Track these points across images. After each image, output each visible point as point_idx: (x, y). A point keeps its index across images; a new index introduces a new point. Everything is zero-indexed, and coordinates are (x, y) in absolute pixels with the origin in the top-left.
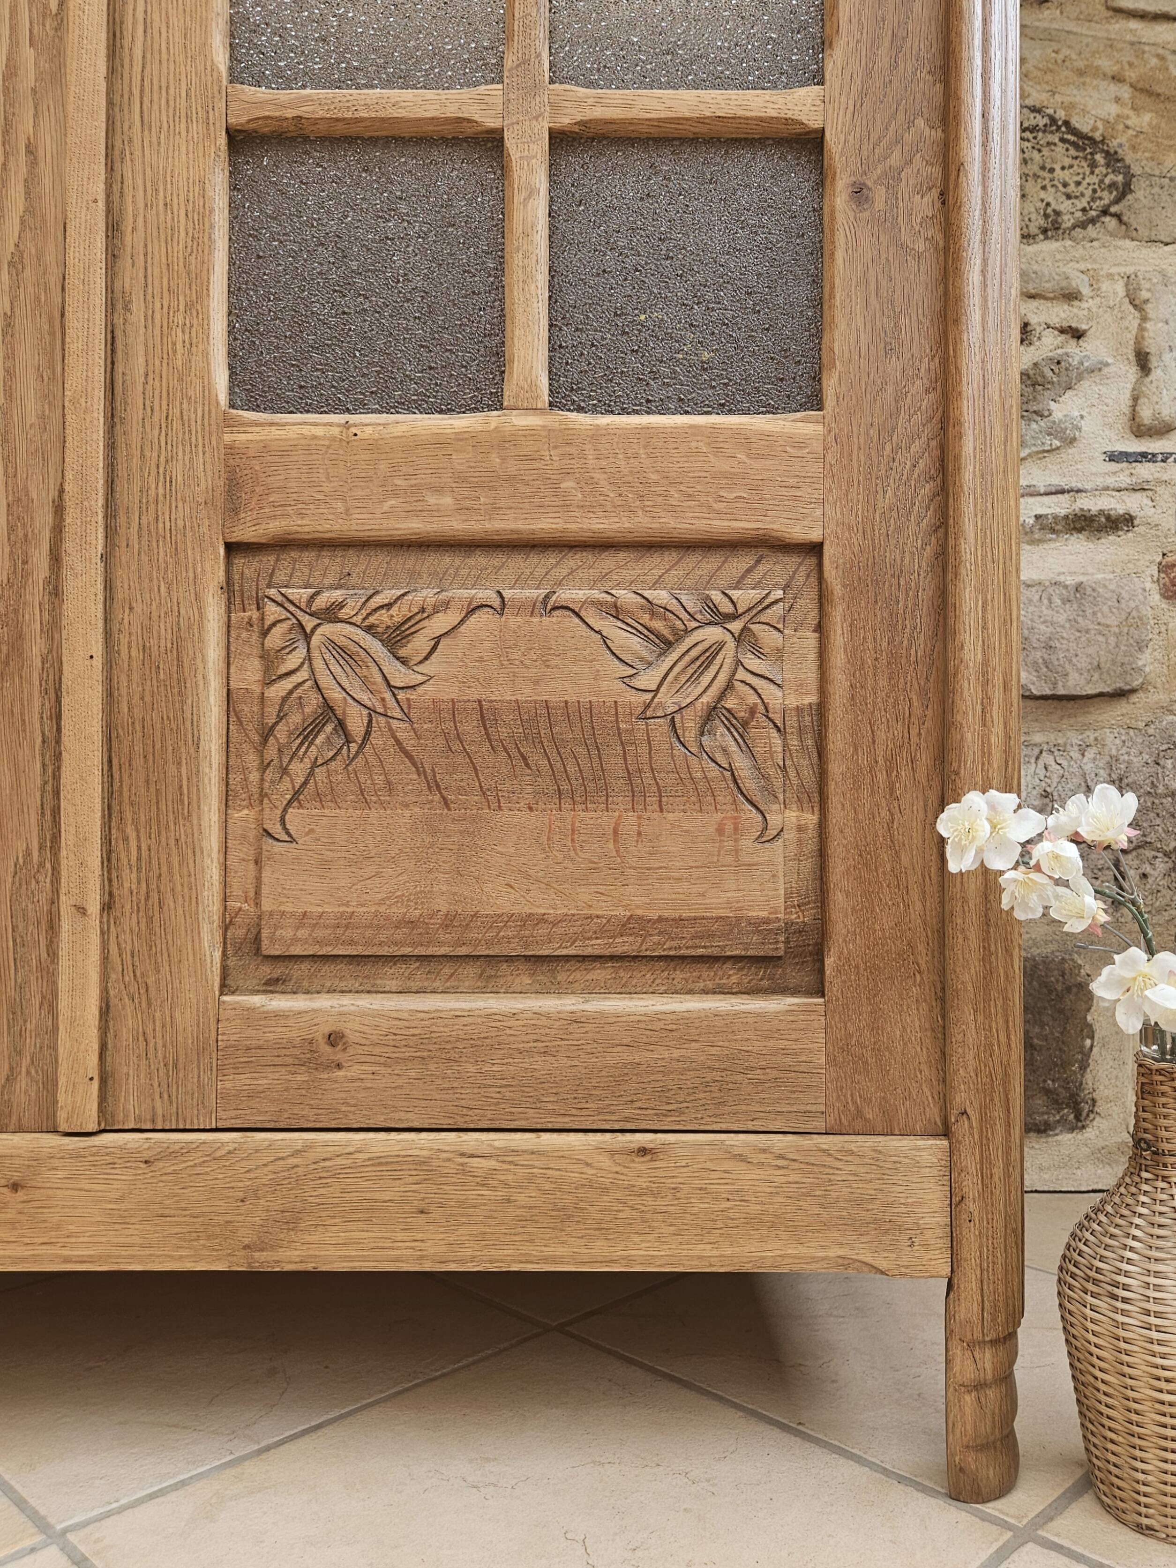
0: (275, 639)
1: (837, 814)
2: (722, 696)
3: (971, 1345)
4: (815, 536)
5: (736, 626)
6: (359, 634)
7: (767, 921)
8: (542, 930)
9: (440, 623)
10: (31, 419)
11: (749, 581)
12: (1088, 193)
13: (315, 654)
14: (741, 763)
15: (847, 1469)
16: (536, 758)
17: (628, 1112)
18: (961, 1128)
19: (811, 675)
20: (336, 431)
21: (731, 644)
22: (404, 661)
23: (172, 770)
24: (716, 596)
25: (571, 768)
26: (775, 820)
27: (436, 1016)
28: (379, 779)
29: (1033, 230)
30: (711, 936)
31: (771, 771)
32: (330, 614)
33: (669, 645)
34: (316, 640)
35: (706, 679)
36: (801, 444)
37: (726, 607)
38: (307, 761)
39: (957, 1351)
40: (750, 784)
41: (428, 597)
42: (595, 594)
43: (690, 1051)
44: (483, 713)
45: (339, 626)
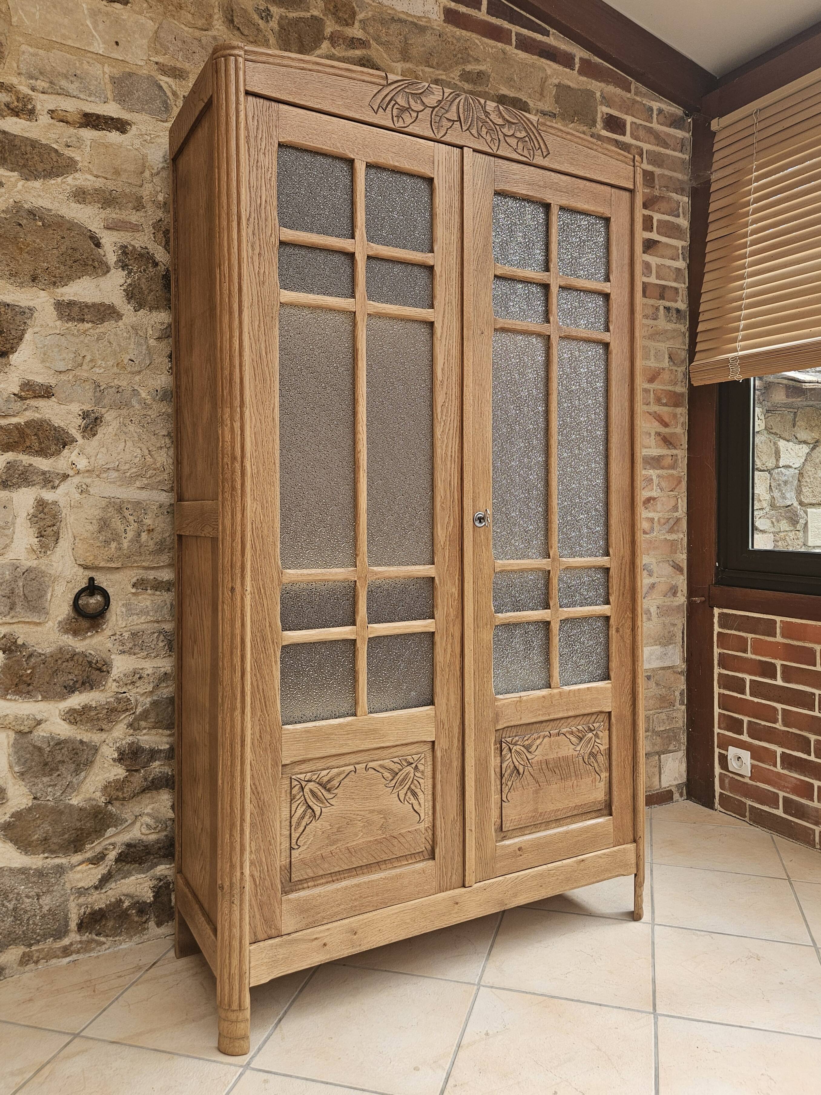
0: (504, 752)
1: (613, 774)
2: (592, 749)
4: (609, 710)
5: (594, 732)
6: (522, 748)
7: (600, 801)
8: (558, 813)
10: (453, 705)
11: (596, 720)
13: (513, 754)
14: (596, 765)
16: (557, 771)
17: (579, 851)
18: (640, 841)
19: (608, 741)
20: (518, 699)
21: (594, 737)
22: (531, 753)
23: (485, 790)
24: (590, 726)
25: (564, 773)
26: (602, 777)
27: (539, 838)
28: (526, 783)
30: (590, 806)
31: (601, 766)
32: (515, 744)
33: (582, 739)
34: (513, 751)
35: (589, 746)
36: (608, 689)
37: (592, 728)
38: (511, 781)
39: (638, 889)
40: (597, 769)
41: (536, 735)
42: (568, 729)
43: (589, 834)
44: (547, 762)
45: (518, 747)
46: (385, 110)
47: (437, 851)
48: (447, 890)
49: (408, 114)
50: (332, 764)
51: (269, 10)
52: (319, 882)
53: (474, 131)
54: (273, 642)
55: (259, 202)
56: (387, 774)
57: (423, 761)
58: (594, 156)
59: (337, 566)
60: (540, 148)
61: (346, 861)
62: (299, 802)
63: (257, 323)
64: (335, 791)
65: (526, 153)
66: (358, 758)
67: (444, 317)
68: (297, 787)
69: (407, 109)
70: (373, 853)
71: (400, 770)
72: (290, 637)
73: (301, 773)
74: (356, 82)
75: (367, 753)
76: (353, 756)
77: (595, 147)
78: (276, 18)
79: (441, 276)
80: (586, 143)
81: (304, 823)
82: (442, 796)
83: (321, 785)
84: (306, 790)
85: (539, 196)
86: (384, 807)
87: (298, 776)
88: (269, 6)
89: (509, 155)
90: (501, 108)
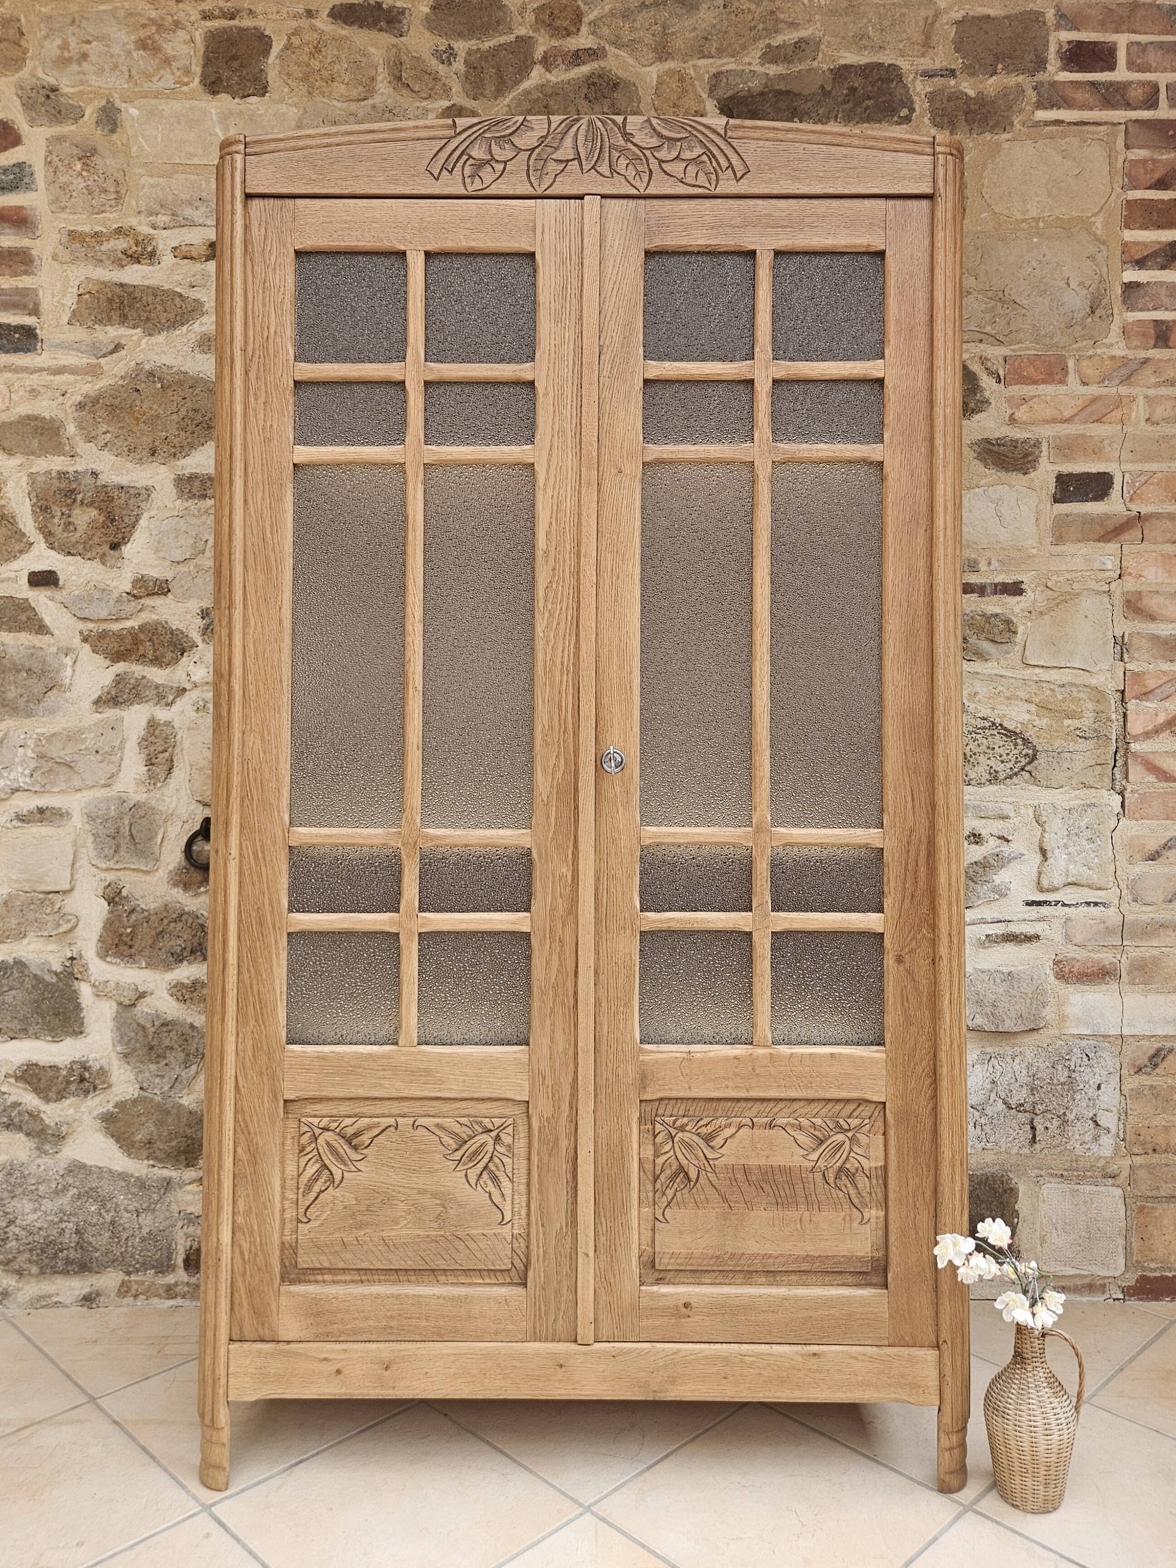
0: (659, 1139)
1: (892, 1216)
2: (844, 1162)
3: (948, 1434)
4: (883, 1100)
5: (850, 1134)
6: (695, 1138)
7: (863, 1257)
8: (770, 1260)
9: (728, 1132)
10: (561, 1050)
11: (856, 1114)
12: (1013, 759)
13: (676, 1145)
14: (852, 1192)
15: (895, 1478)
16: (767, 1188)
17: (808, 1337)
18: (944, 1347)
19: (881, 1154)
20: (685, 1055)
21: (848, 1142)
22: (712, 1148)
23: (619, 1194)
24: (841, 1121)
25: (782, 1193)
26: (866, 1215)
27: (728, 1296)
28: (703, 1197)
29: (983, 781)
30: (840, 1263)
31: (865, 1195)
32: (682, 1129)
33: (821, 1142)
34: (676, 1139)
35: (838, 1156)
36: (876, 1062)
37: (846, 1127)
38: (673, 1190)
39: (942, 1435)
40: (855, 1200)
41: (722, 1121)
42: (791, 1120)
43: (833, 1311)
44: (746, 1170)
45: (686, 1134)
46: (451, 172)
47: (531, 1274)
48: (546, 1340)
49: (489, 169)
50: (363, 1110)
51: (451, 48)
52: (340, 1278)
53: (604, 168)
54: (274, 927)
55: (266, 334)
56: (446, 1139)
57: (510, 1130)
58: (845, 156)
59: (375, 825)
60: (730, 166)
61: (380, 1256)
62: (309, 1156)
63: (260, 495)
64: (365, 1151)
65: (702, 180)
66: (405, 1108)
67: (550, 455)
68: (308, 1135)
69: (488, 162)
70: (423, 1254)
71: (471, 1138)
72: (299, 922)
73: (315, 1116)
74: (406, 143)
75: (418, 1103)
76: (395, 1104)
77: (845, 141)
78: (462, 55)
79: (546, 394)
80: (828, 139)
81: (316, 1189)
82: (540, 1191)
83: (343, 1137)
84: (321, 1141)
85: (732, 243)
86: (443, 1189)
87: (310, 1119)
88: (451, 42)
89: (669, 191)
90: (655, 121)
